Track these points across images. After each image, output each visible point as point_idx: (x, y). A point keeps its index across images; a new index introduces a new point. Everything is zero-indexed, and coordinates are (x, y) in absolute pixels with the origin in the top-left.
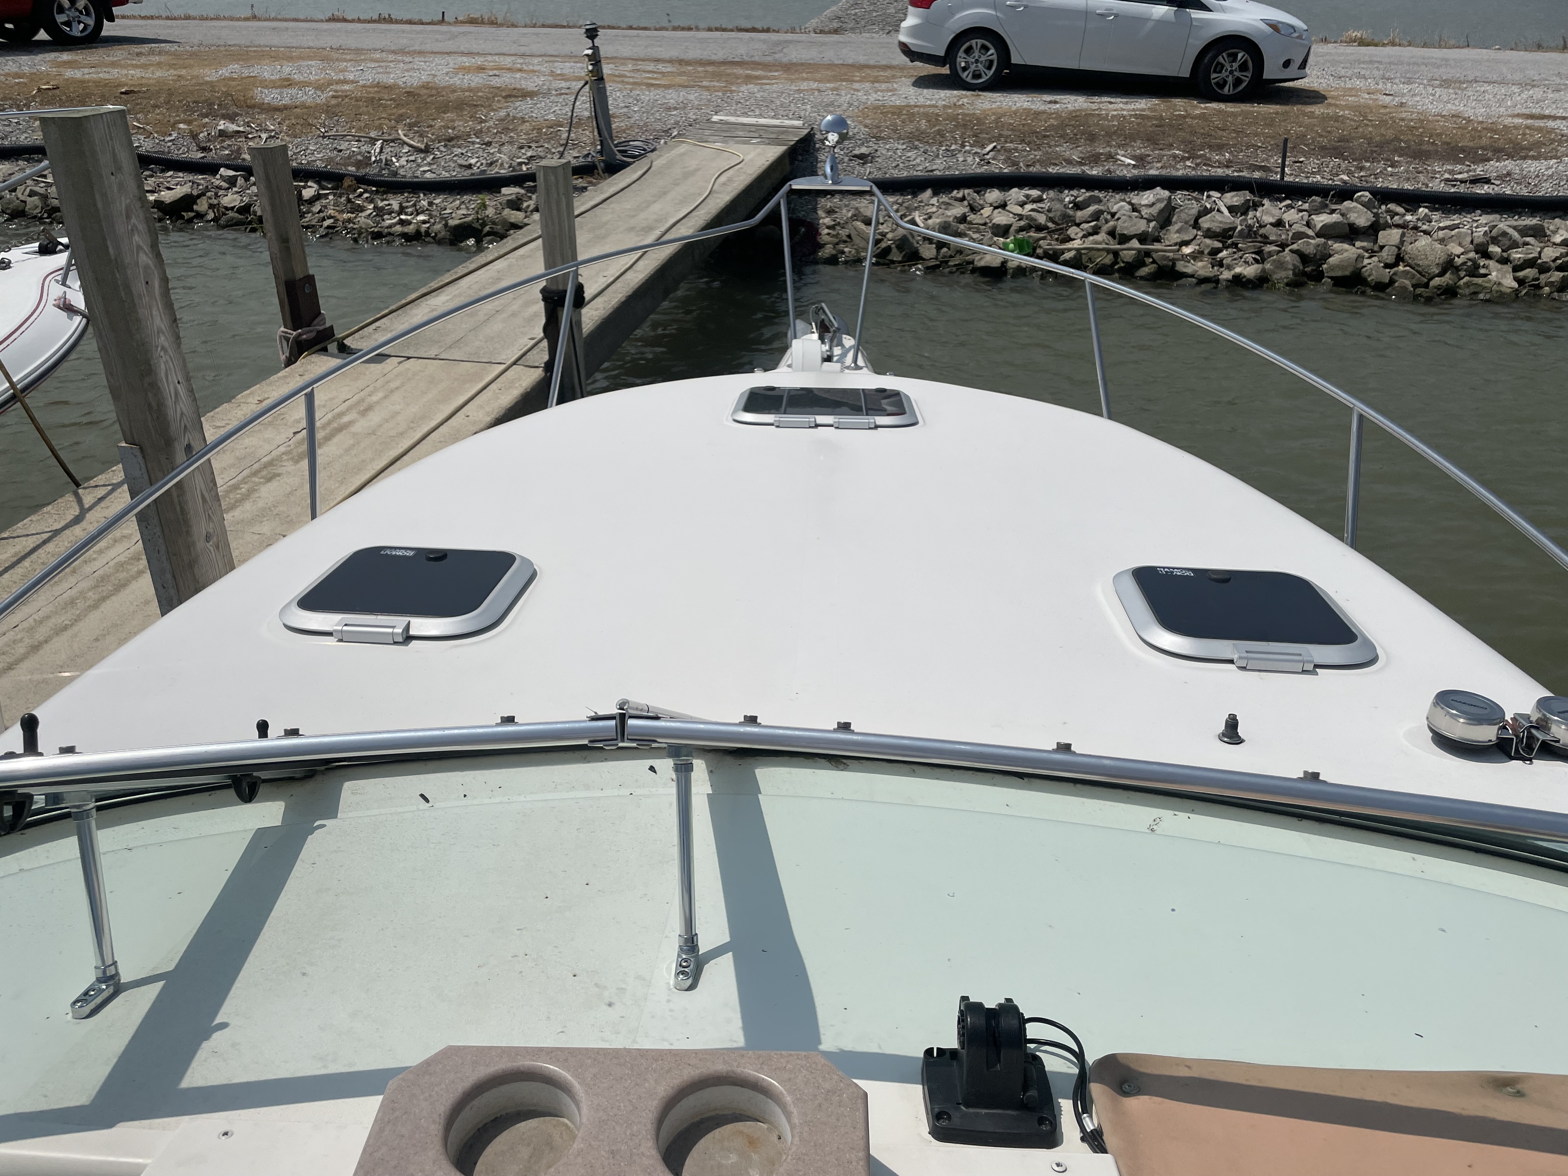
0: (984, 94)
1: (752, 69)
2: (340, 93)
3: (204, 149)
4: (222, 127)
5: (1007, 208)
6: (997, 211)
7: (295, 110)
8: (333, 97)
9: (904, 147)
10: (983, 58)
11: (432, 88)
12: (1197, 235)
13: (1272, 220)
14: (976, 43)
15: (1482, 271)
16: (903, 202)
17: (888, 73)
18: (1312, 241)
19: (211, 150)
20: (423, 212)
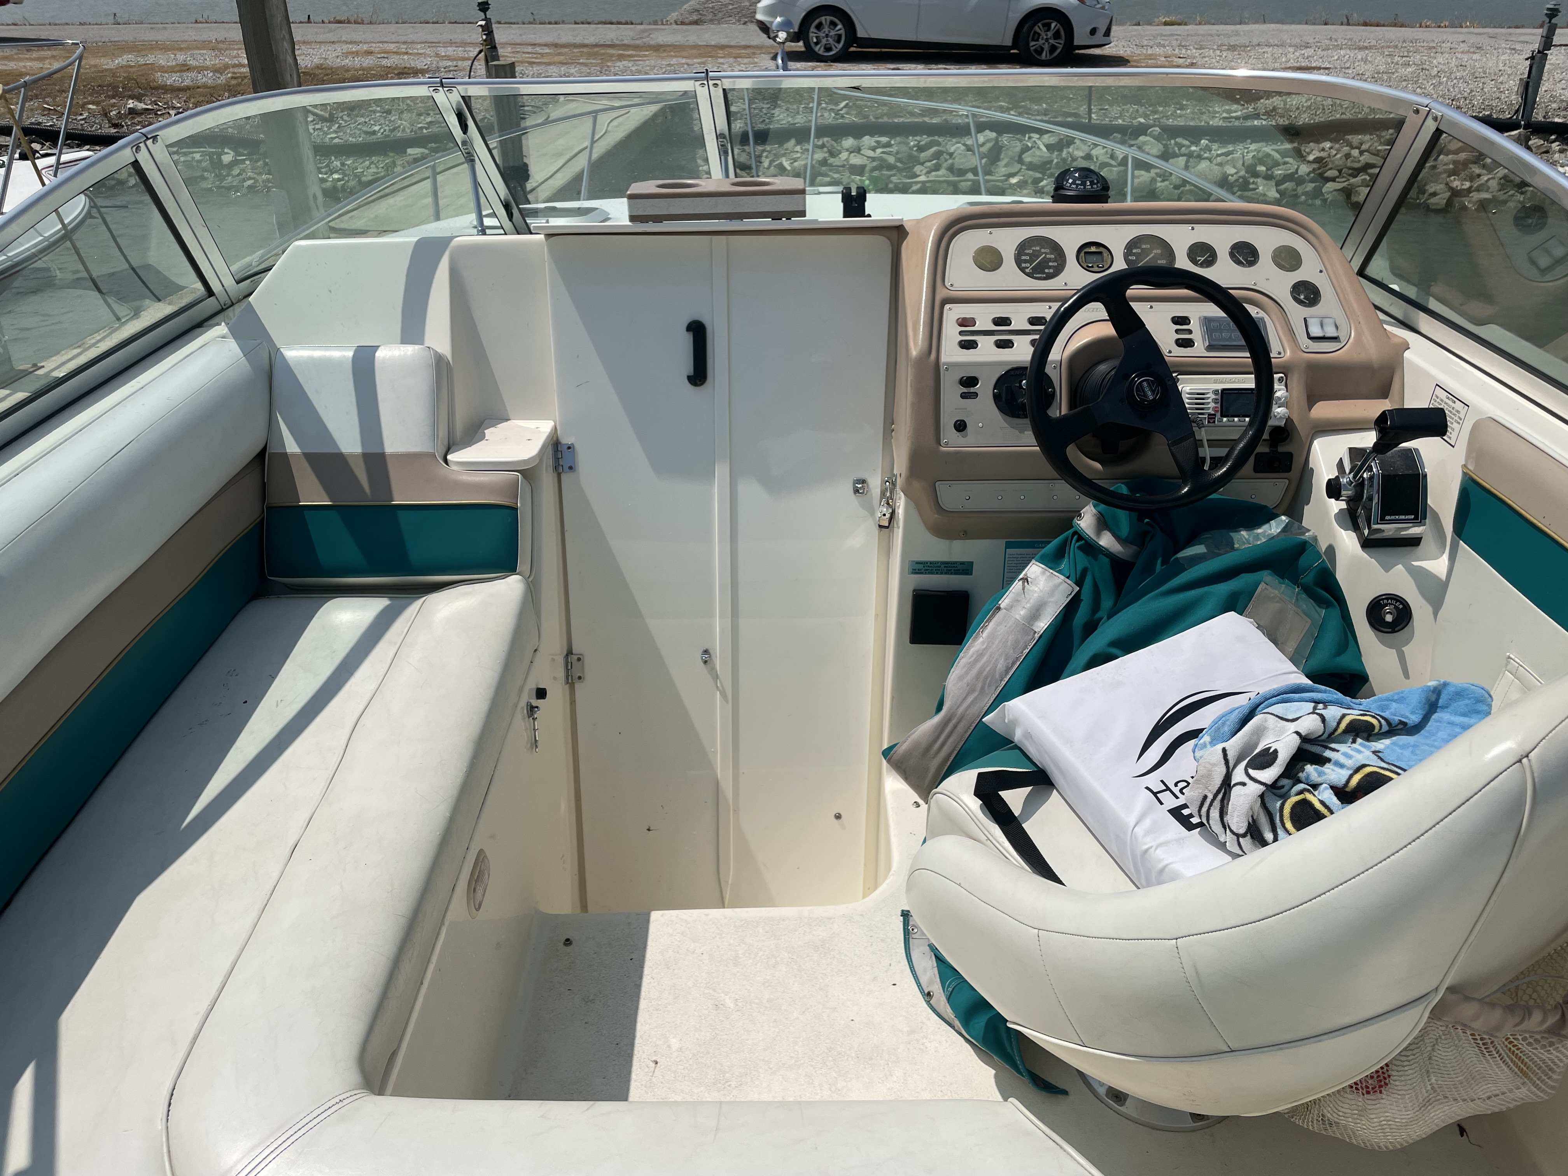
0: (836, 64)
1: (624, 50)
2: (238, 75)
3: (115, 126)
4: (131, 106)
5: (861, 152)
6: (852, 154)
7: (199, 90)
8: (232, 78)
9: (769, 106)
10: (833, 33)
11: (325, 68)
12: (1021, 169)
13: (1081, 154)
14: (825, 19)
15: (1252, 186)
16: (771, 151)
17: (748, 51)
18: (1115, 169)
19: (123, 126)
20: (336, 172)
